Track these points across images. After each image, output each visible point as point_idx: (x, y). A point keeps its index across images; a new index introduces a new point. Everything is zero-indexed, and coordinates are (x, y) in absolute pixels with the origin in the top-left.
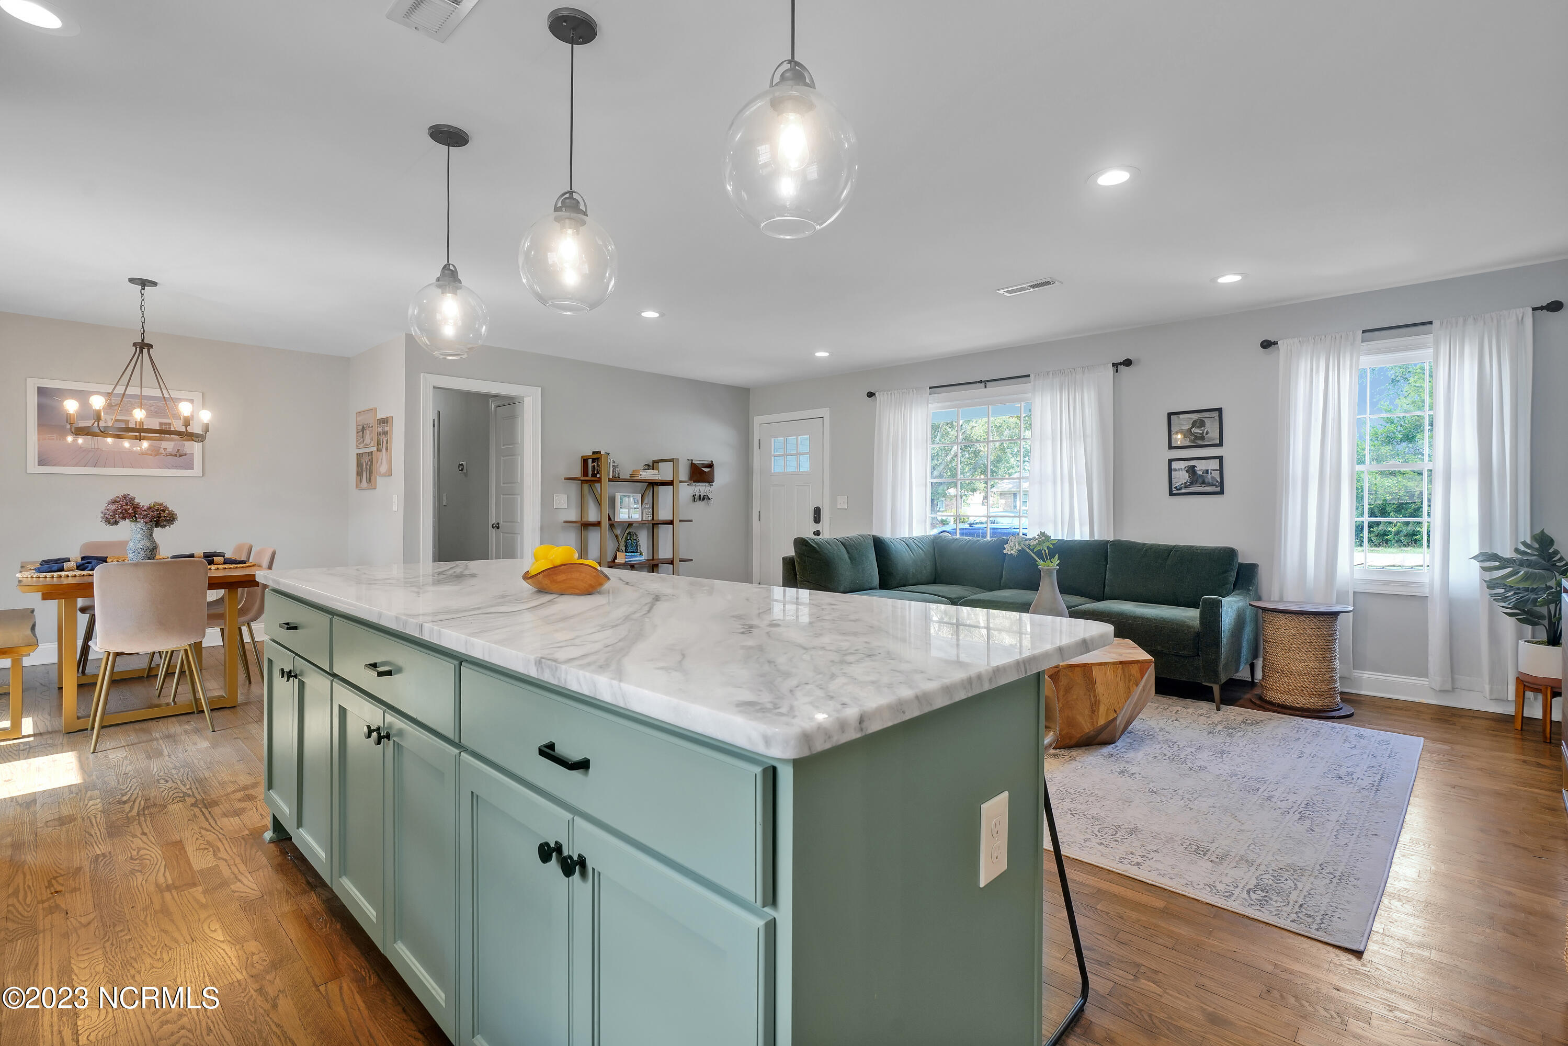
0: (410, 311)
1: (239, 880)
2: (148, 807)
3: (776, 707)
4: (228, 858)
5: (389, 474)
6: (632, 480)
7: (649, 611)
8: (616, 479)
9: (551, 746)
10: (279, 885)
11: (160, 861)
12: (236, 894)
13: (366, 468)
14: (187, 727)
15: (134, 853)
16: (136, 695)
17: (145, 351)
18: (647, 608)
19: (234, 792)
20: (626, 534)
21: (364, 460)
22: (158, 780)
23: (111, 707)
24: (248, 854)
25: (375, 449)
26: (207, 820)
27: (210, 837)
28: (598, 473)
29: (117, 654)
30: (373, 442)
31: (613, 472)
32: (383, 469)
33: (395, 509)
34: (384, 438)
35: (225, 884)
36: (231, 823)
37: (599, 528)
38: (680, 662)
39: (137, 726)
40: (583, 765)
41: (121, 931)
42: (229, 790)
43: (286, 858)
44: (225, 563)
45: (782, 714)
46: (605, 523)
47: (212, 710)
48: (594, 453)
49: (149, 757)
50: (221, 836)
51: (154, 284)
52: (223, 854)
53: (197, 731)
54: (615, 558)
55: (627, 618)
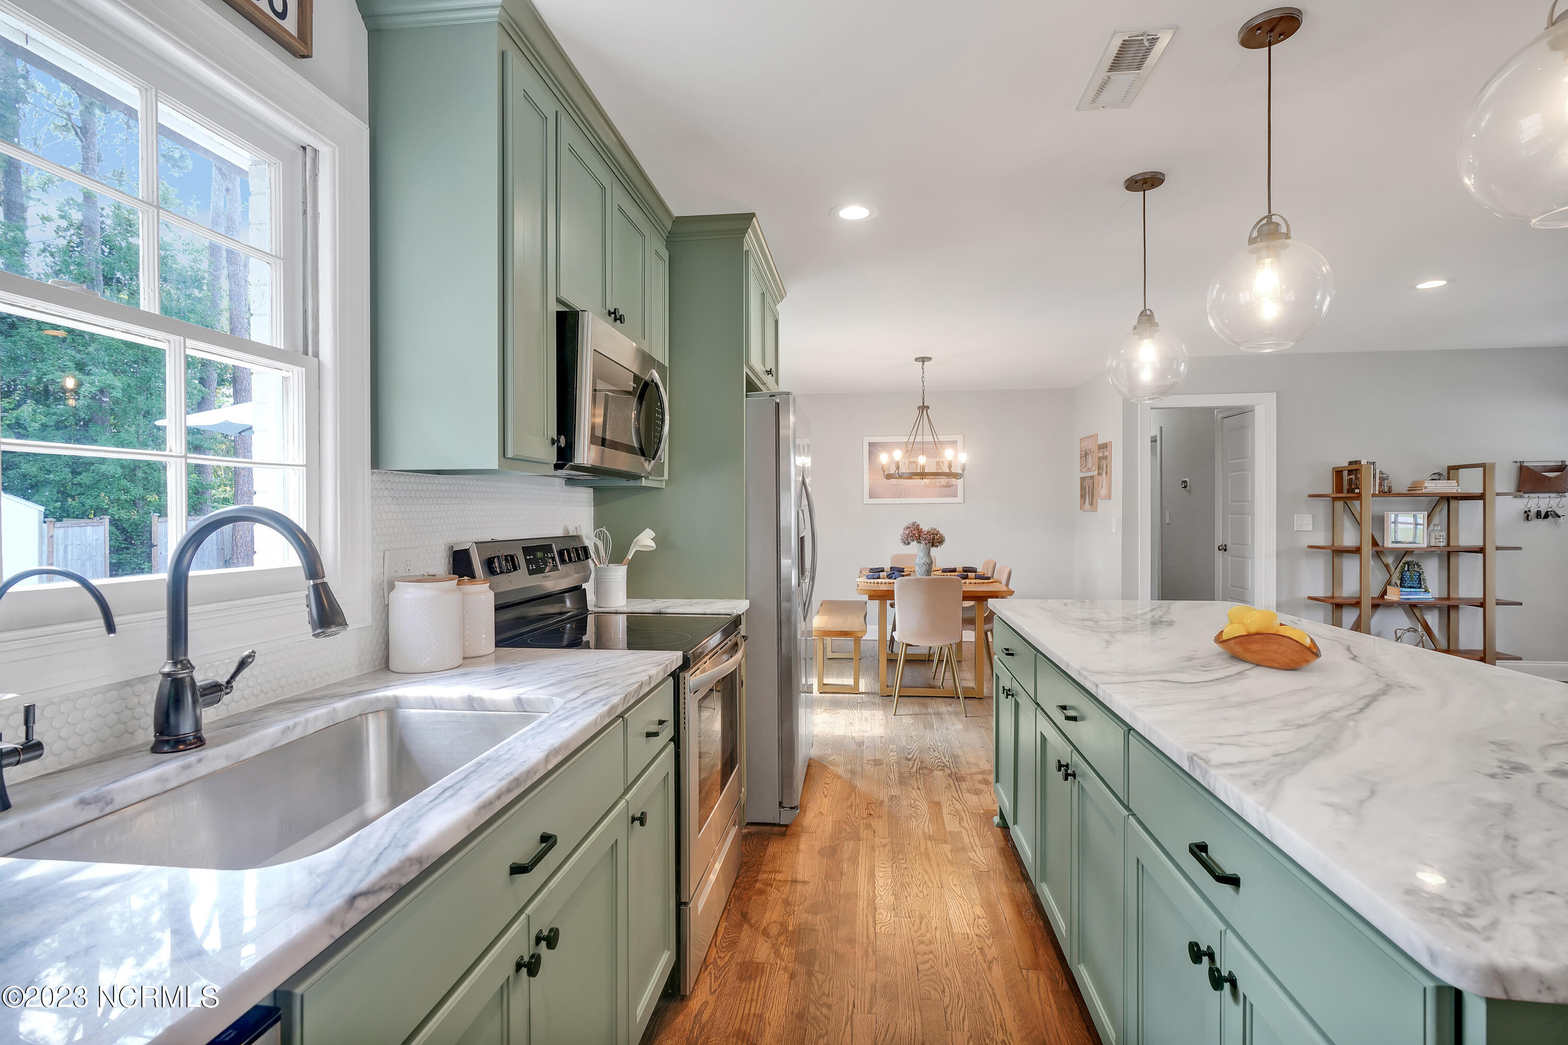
0: (1109, 363)
1: (974, 850)
2: (922, 768)
3: (1469, 912)
4: (968, 828)
5: (1109, 497)
6: (1413, 493)
7: (1361, 710)
8: (1386, 493)
9: (1203, 847)
10: (1001, 867)
11: (926, 815)
12: (971, 861)
13: (1089, 491)
14: (950, 709)
15: (913, 802)
16: (919, 674)
17: (925, 411)
18: (1360, 704)
19: (976, 773)
20: (1401, 564)
21: (1088, 483)
22: (929, 748)
23: (907, 682)
24: (982, 830)
25: (1096, 473)
26: (957, 791)
27: (958, 806)
28: (1358, 488)
29: (908, 645)
30: (1094, 467)
31: (1380, 485)
32: (1103, 492)
33: (1114, 531)
34: (1104, 463)
35: (963, 849)
36: (972, 799)
37: (1358, 556)
38: (1362, 802)
39: (920, 700)
40: (1234, 881)
41: (902, 859)
42: (973, 771)
43: (1007, 844)
44: (975, 579)
45: (1471, 928)
46: (1367, 549)
47: (965, 698)
48: (1351, 463)
49: (925, 728)
50: (965, 808)
51: (930, 359)
52: (965, 824)
53: (956, 714)
54: (1384, 593)
55: (1325, 716)
